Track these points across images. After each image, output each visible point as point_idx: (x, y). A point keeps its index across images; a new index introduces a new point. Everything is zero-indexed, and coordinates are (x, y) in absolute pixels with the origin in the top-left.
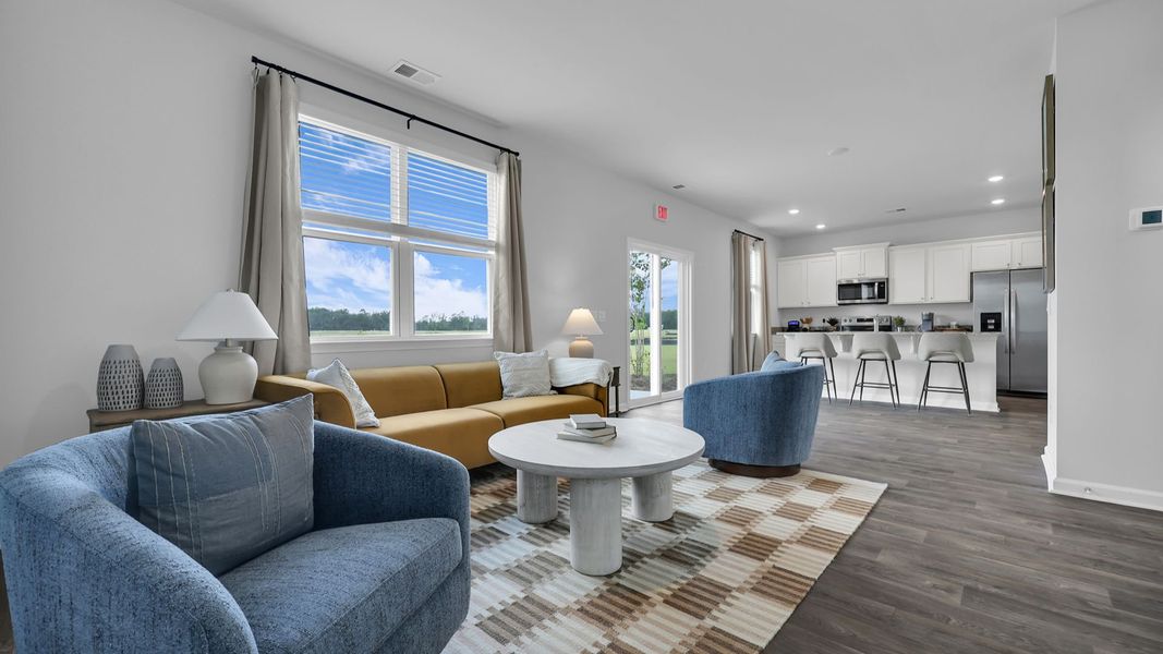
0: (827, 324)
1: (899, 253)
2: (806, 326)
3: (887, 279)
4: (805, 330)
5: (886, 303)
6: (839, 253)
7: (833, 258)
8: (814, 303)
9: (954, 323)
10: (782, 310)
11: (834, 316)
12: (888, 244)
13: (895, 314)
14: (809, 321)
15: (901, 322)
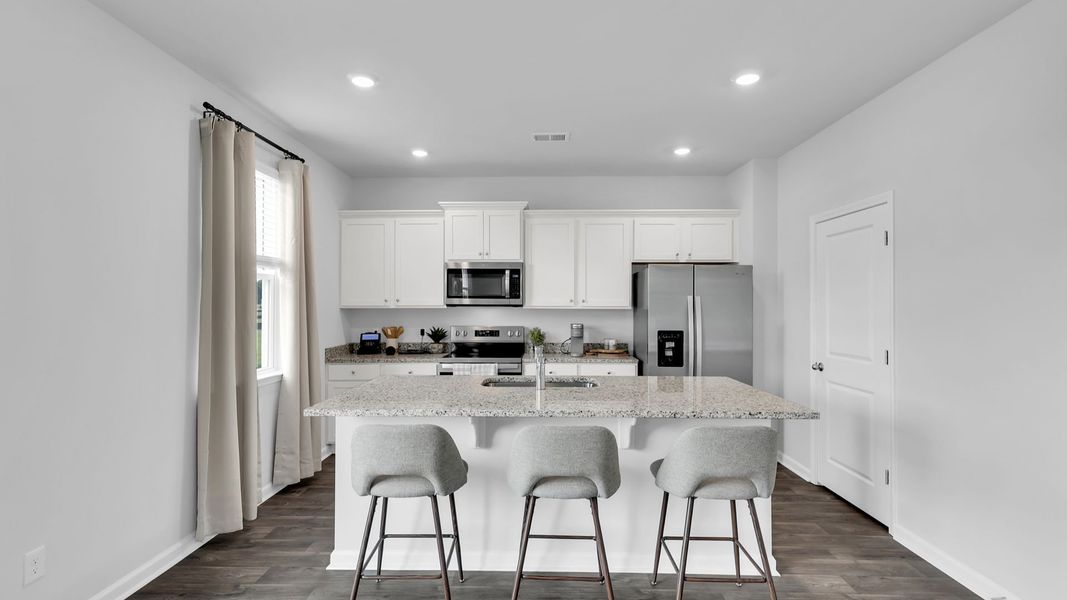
0: (428, 340)
1: (539, 220)
2: (392, 343)
3: (523, 264)
4: (391, 351)
5: (521, 306)
6: (449, 213)
7: (439, 220)
8: (407, 302)
9: (612, 343)
10: (349, 313)
11: (439, 324)
12: (525, 203)
13: (530, 324)
14: (397, 332)
15: (539, 338)
